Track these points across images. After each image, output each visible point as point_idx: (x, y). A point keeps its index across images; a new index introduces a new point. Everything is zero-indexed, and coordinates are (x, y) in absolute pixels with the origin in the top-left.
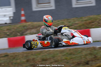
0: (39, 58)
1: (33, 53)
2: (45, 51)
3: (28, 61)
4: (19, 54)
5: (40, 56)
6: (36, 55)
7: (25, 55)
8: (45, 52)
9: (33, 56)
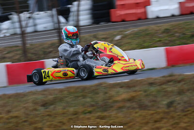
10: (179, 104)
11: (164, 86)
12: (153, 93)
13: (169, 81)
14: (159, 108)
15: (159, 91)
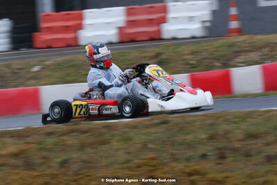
0: (239, 131)
1: (230, 117)
2: (260, 112)
3: (212, 137)
4: (197, 118)
5: (244, 126)
6: (234, 122)
7: (209, 122)
8: (258, 114)
9: (228, 124)
10: (75, 162)
11: (64, 138)
12: (49, 147)
13: (73, 131)
14: (50, 167)
15: (56, 144)
